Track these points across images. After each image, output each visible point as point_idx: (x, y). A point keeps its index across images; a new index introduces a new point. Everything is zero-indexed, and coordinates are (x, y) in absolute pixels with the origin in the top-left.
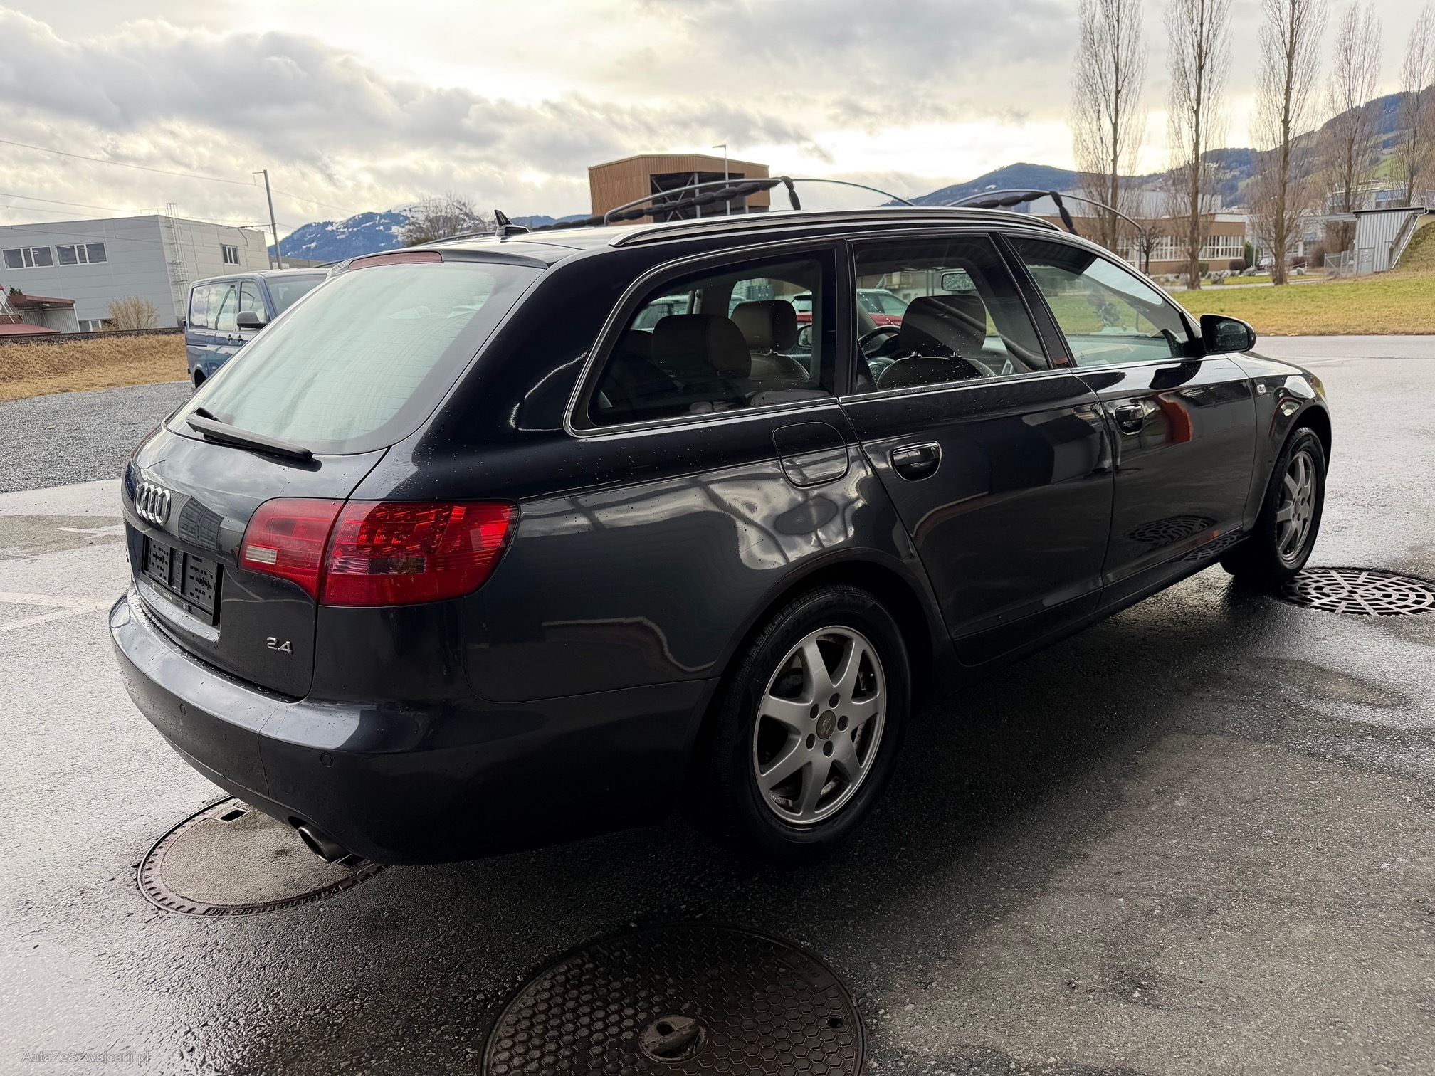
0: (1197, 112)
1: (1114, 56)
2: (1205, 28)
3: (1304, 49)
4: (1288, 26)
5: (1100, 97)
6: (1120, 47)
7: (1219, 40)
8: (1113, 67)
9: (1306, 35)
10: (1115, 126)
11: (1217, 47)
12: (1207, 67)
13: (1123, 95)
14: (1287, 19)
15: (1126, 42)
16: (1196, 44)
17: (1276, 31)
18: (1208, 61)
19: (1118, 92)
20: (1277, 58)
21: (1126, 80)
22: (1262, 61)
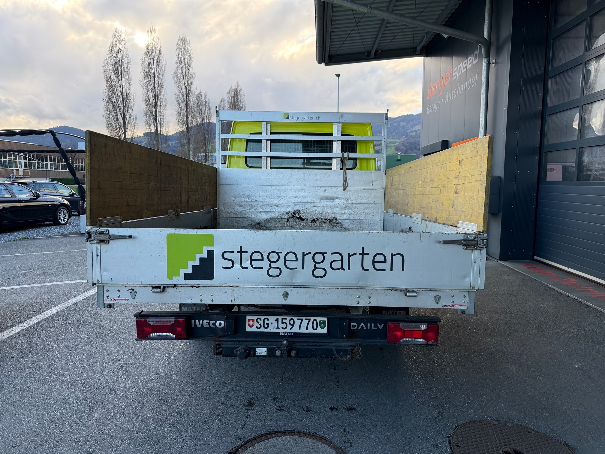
0: (156, 119)
1: (121, 92)
2: (156, 88)
3: (191, 104)
4: (185, 95)
5: (117, 107)
6: (123, 89)
7: (162, 94)
8: (121, 97)
9: (192, 99)
10: (124, 119)
11: (161, 97)
12: (159, 104)
13: (126, 109)
14: (184, 92)
15: (126, 88)
16: (153, 94)
17: (181, 95)
18: (159, 101)
19: (124, 107)
20: (182, 104)
21: (127, 103)
22: (177, 106)
